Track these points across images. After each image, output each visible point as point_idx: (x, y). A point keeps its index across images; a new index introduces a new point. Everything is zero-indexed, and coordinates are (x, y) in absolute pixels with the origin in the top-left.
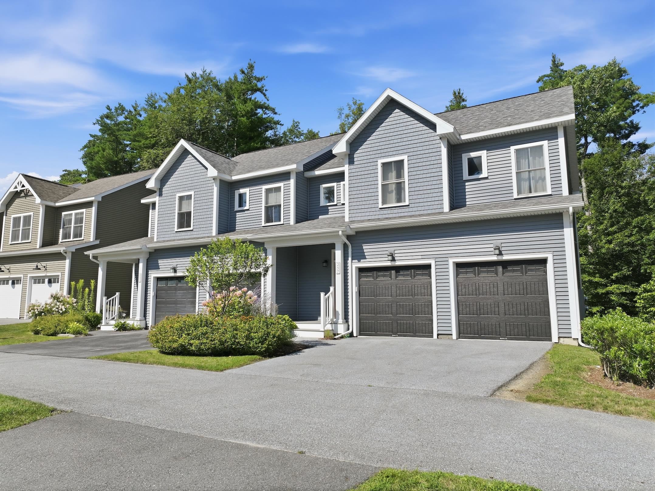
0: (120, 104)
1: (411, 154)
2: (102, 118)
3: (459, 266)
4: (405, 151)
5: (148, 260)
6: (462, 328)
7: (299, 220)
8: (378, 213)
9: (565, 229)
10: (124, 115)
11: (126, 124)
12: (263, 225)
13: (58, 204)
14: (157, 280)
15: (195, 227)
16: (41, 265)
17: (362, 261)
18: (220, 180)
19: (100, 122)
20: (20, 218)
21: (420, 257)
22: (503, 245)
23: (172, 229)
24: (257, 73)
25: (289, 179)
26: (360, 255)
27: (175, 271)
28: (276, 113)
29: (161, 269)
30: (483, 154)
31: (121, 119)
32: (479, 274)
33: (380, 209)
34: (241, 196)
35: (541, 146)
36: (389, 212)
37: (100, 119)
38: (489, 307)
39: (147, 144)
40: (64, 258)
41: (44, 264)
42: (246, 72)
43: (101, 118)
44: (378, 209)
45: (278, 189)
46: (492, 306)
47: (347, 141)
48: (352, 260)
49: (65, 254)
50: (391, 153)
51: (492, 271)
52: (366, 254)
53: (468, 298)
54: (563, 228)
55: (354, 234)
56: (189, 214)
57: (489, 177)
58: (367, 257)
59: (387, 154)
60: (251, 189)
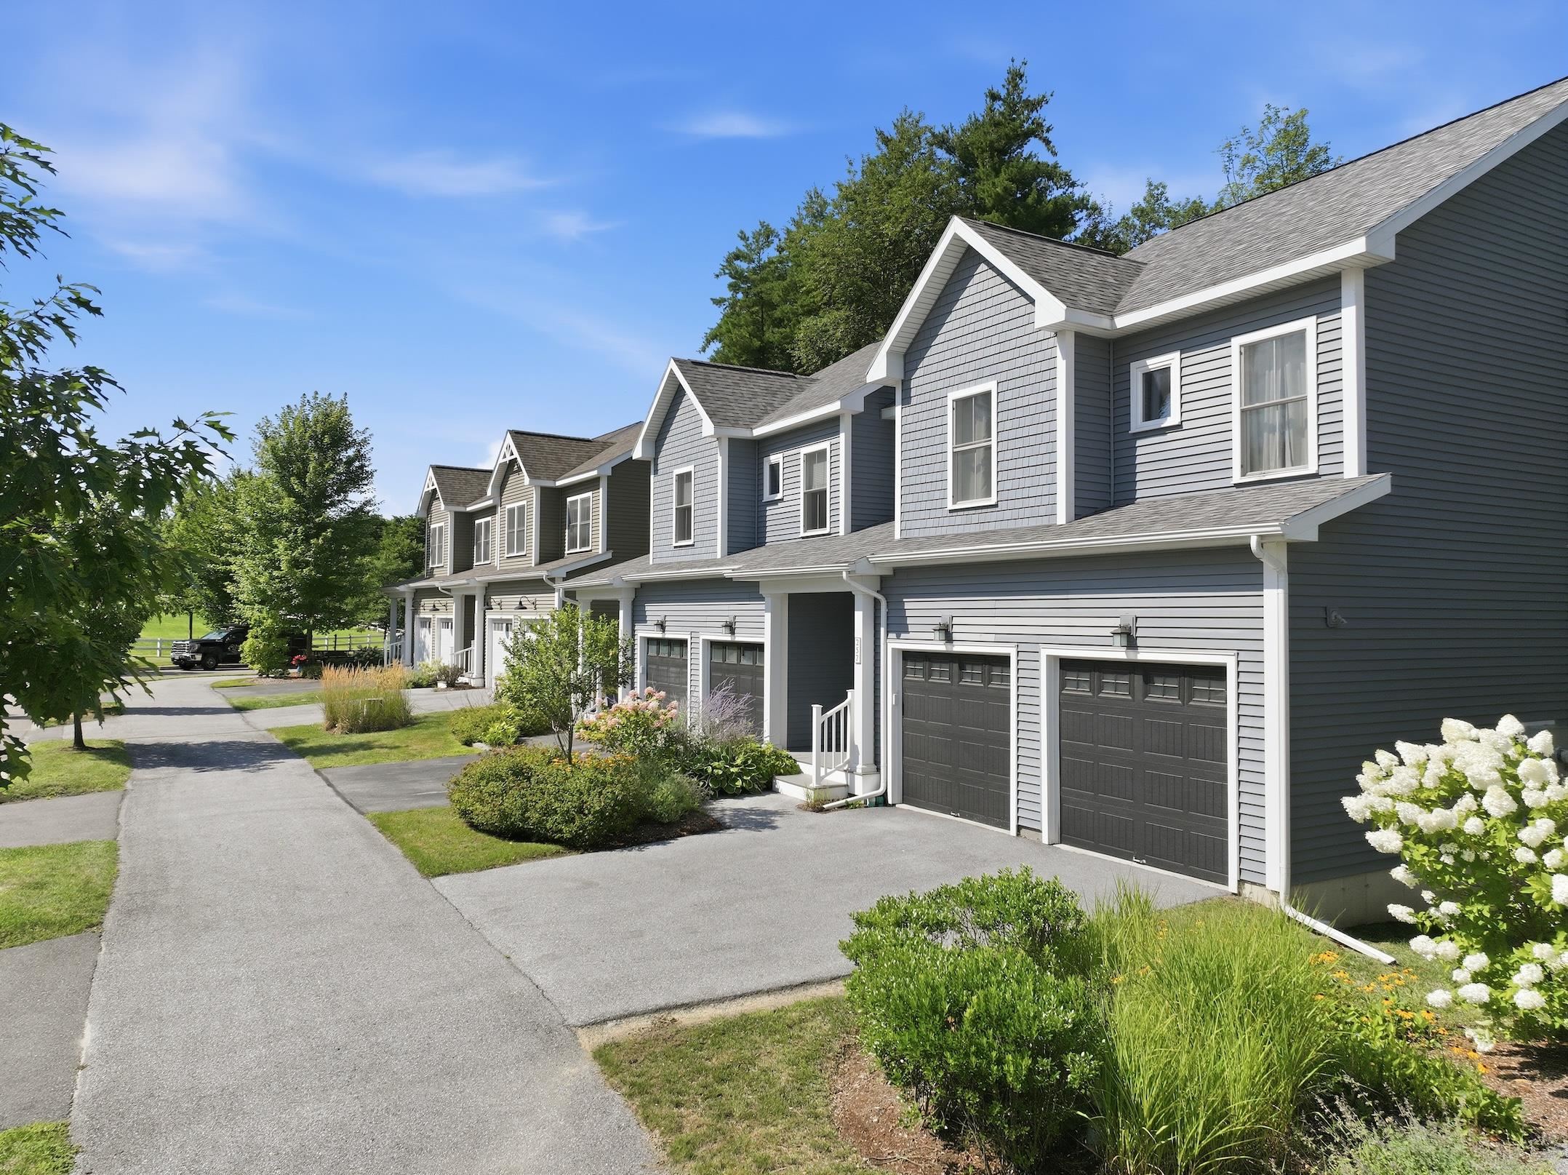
0: (762, 224)
1: (1003, 377)
2: (729, 261)
3: (1067, 665)
5: (634, 604)
8: (946, 521)
9: (1266, 592)
10: (774, 246)
11: (781, 262)
12: (802, 534)
13: (559, 483)
14: (644, 644)
15: (697, 538)
16: (528, 599)
17: (903, 636)
18: (728, 441)
19: (727, 271)
20: (513, 509)
21: (992, 638)
22: (1139, 623)
23: (669, 542)
25: (837, 433)
26: (899, 625)
27: (663, 629)
29: (649, 622)
30: (1172, 360)
31: (770, 253)
32: (1099, 691)
33: (951, 511)
34: (774, 468)
35: (1301, 334)
36: (975, 518)
37: (725, 264)
39: (808, 305)
41: (532, 597)
43: (727, 261)
44: (946, 513)
45: (822, 454)
47: (889, 353)
48: (888, 632)
49: (550, 583)
50: (970, 377)
52: (909, 621)
53: (1079, 746)
54: (1260, 586)
55: (891, 573)
56: (689, 508)
57: (1185, 425)
58: (910, 628)
59: (964, 378)
60: (787, 453)
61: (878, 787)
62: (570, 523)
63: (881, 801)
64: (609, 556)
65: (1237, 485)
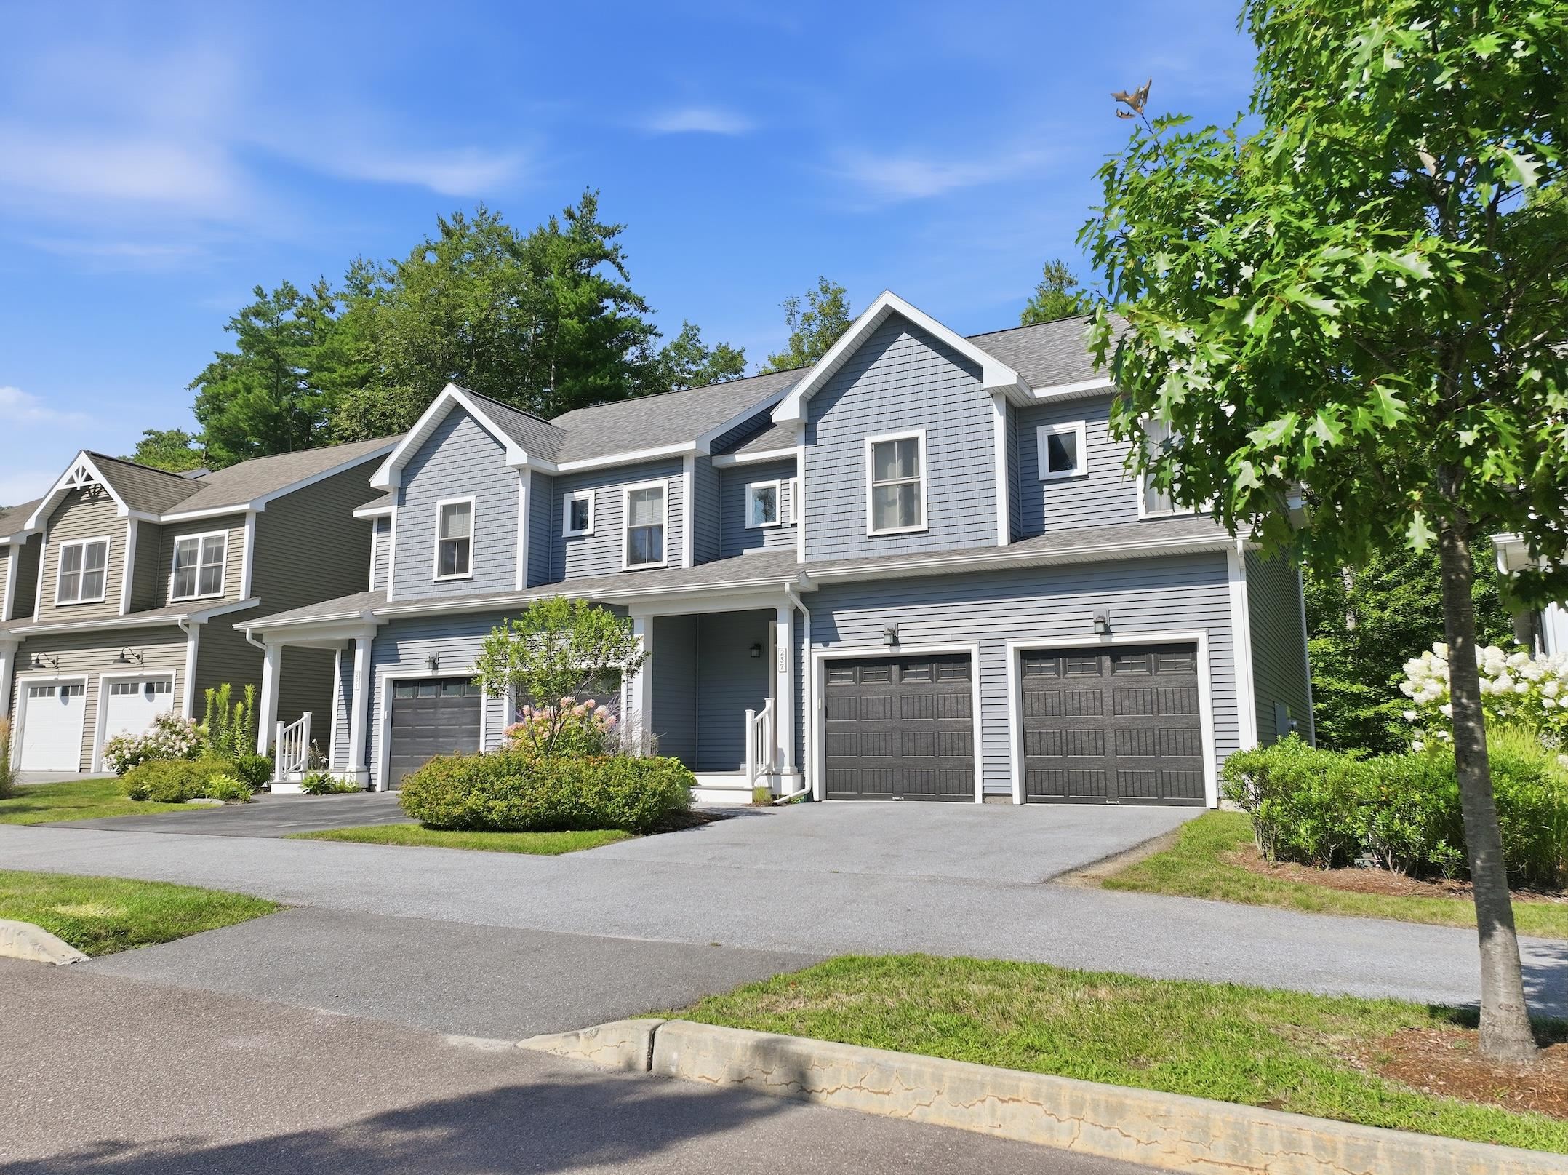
0: (285, 284)
1: (933, 426)
2: (244, 315)
3: (1027, 655)
4: (921, 420)
6: (1031, 783)
7: (700, 559)
8: (864, 546)
9: (1231, 584)
10: (294, 309)
11: (298, 329)
12: (625, 568)
13: (165, 519)
14: (395, 686)
15: (478, 571)
16: (132, 651)
17: (831, 644)
18: (533, 472)
19: (239, 326)
20: (79, 548)
21: (949, 638)
22: (1113, 614)
23: (426, 577)
24: (603, 217)
25: (681, 472)
26: (826, 634)
27: (435, 667)
28: (645, 310)
29: (402, 662)
30: (1079, 427)
31: (288, 317)
32: (1065, 673)
33: (870, 537)
34: (576, 505)
36: (888, 544)
37: (240, 318)
38: (1085, 738)
40: (183, 638)
41: (137, 650)
42: (577, 214)
43: (242, 316)
44: (864, 538)
45: (657, 492)
46: (1092, 737)
47: (802, 398)
48: (811, 643)
49: (185, 629)
50: (892, 424)
51: (1090, 668)
52: (839, 631)
53: (1045, 720)
54: (1226, 580)
55: (816, 589)
56: (464, 543)
57: (1091, 476)
58: (842, 637)
59: (885, 425)
60: (599, 491)
61: (803, 787)
62: (179, 564)
63: (809, 798)
64: (256, 602)
65: (1141, 521)
